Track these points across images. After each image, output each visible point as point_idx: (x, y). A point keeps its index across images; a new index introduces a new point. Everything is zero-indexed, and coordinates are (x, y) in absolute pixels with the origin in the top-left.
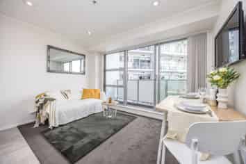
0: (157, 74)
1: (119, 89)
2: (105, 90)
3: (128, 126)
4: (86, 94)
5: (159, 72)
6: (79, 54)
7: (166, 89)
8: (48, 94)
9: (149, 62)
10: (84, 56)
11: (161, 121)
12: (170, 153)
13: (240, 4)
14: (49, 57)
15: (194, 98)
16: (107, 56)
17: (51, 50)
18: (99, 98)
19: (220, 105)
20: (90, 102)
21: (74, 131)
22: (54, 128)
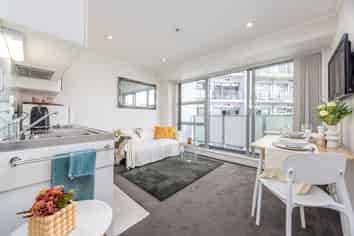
0: (250, 107)
1: (197, 127)
2: (179, 129)
3: (212, 173)
4: (159, 133)
5: (253, 103)
6: (145, 84)
7: (264, 128)
8: (122, 131)
9: (237, 89)
10: (154, 86)
11: (255, 169)
12: (268, 190)
13: (347, 35)
14: (119, 90)
15: (300, 137)
16: (183, 86)
17: (122, 82)
18: (174, 138)
19: (329, 144)
20: (165, 142)
21: (152, 173)
22: (131, 169)
